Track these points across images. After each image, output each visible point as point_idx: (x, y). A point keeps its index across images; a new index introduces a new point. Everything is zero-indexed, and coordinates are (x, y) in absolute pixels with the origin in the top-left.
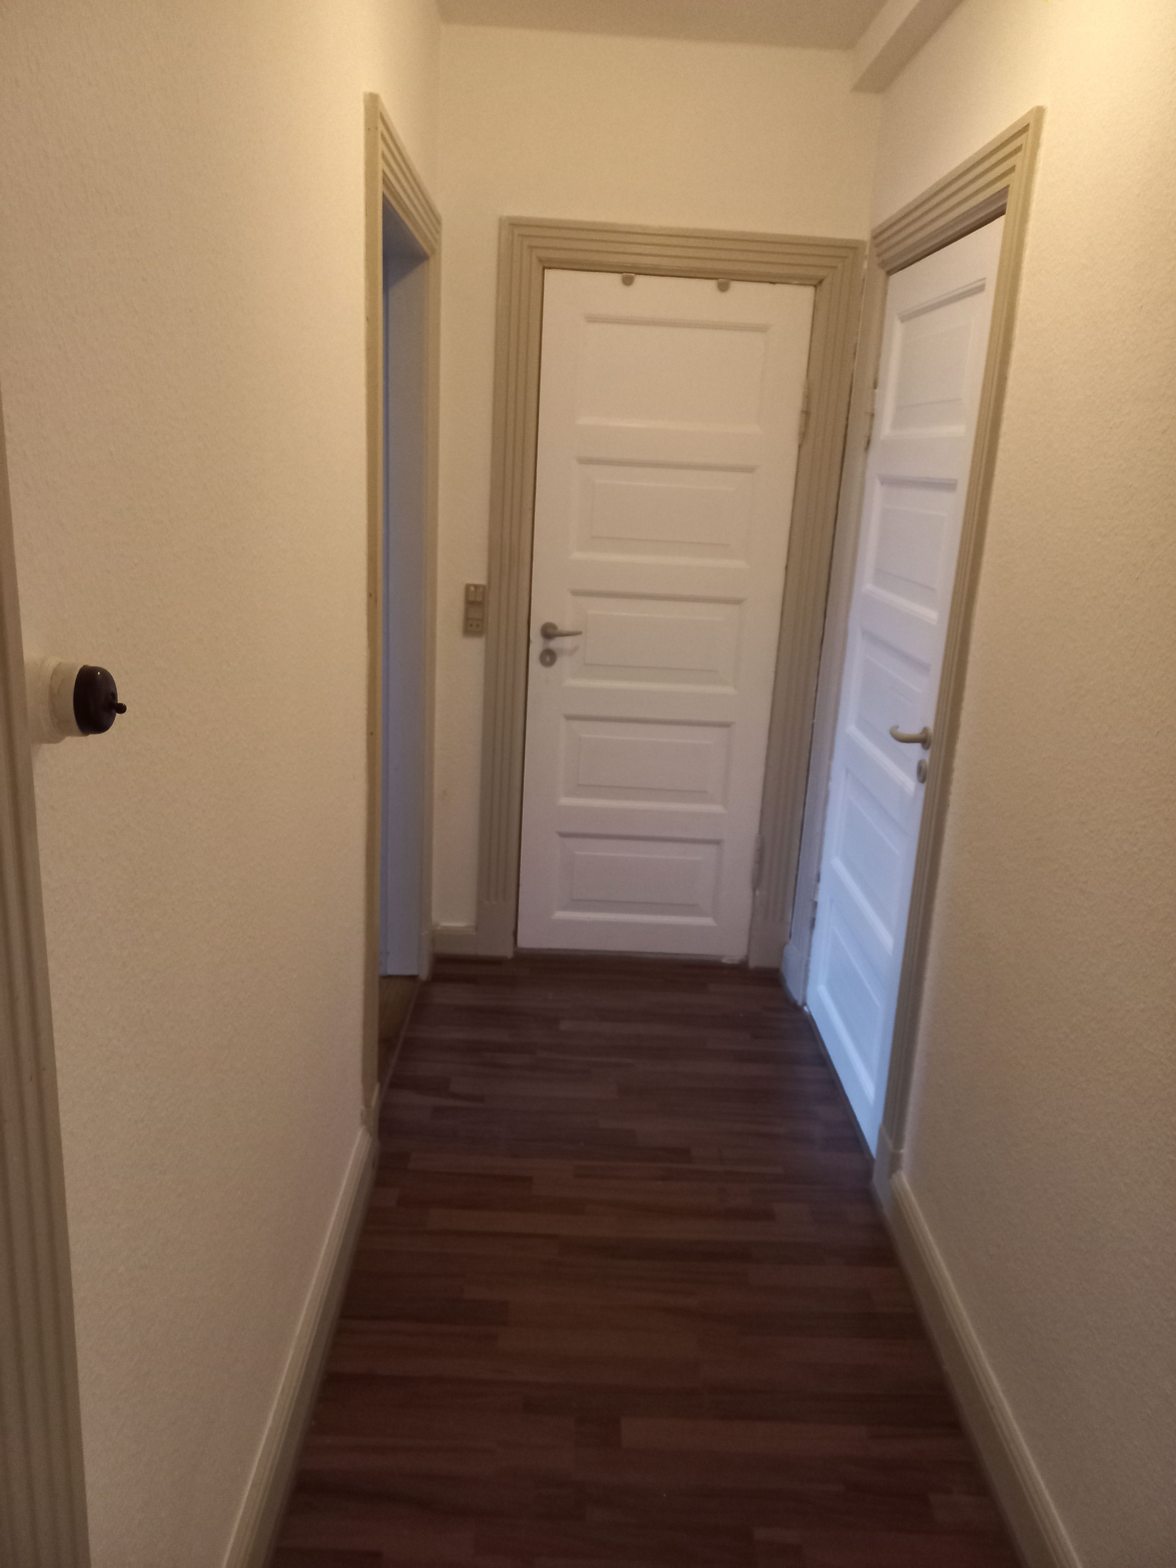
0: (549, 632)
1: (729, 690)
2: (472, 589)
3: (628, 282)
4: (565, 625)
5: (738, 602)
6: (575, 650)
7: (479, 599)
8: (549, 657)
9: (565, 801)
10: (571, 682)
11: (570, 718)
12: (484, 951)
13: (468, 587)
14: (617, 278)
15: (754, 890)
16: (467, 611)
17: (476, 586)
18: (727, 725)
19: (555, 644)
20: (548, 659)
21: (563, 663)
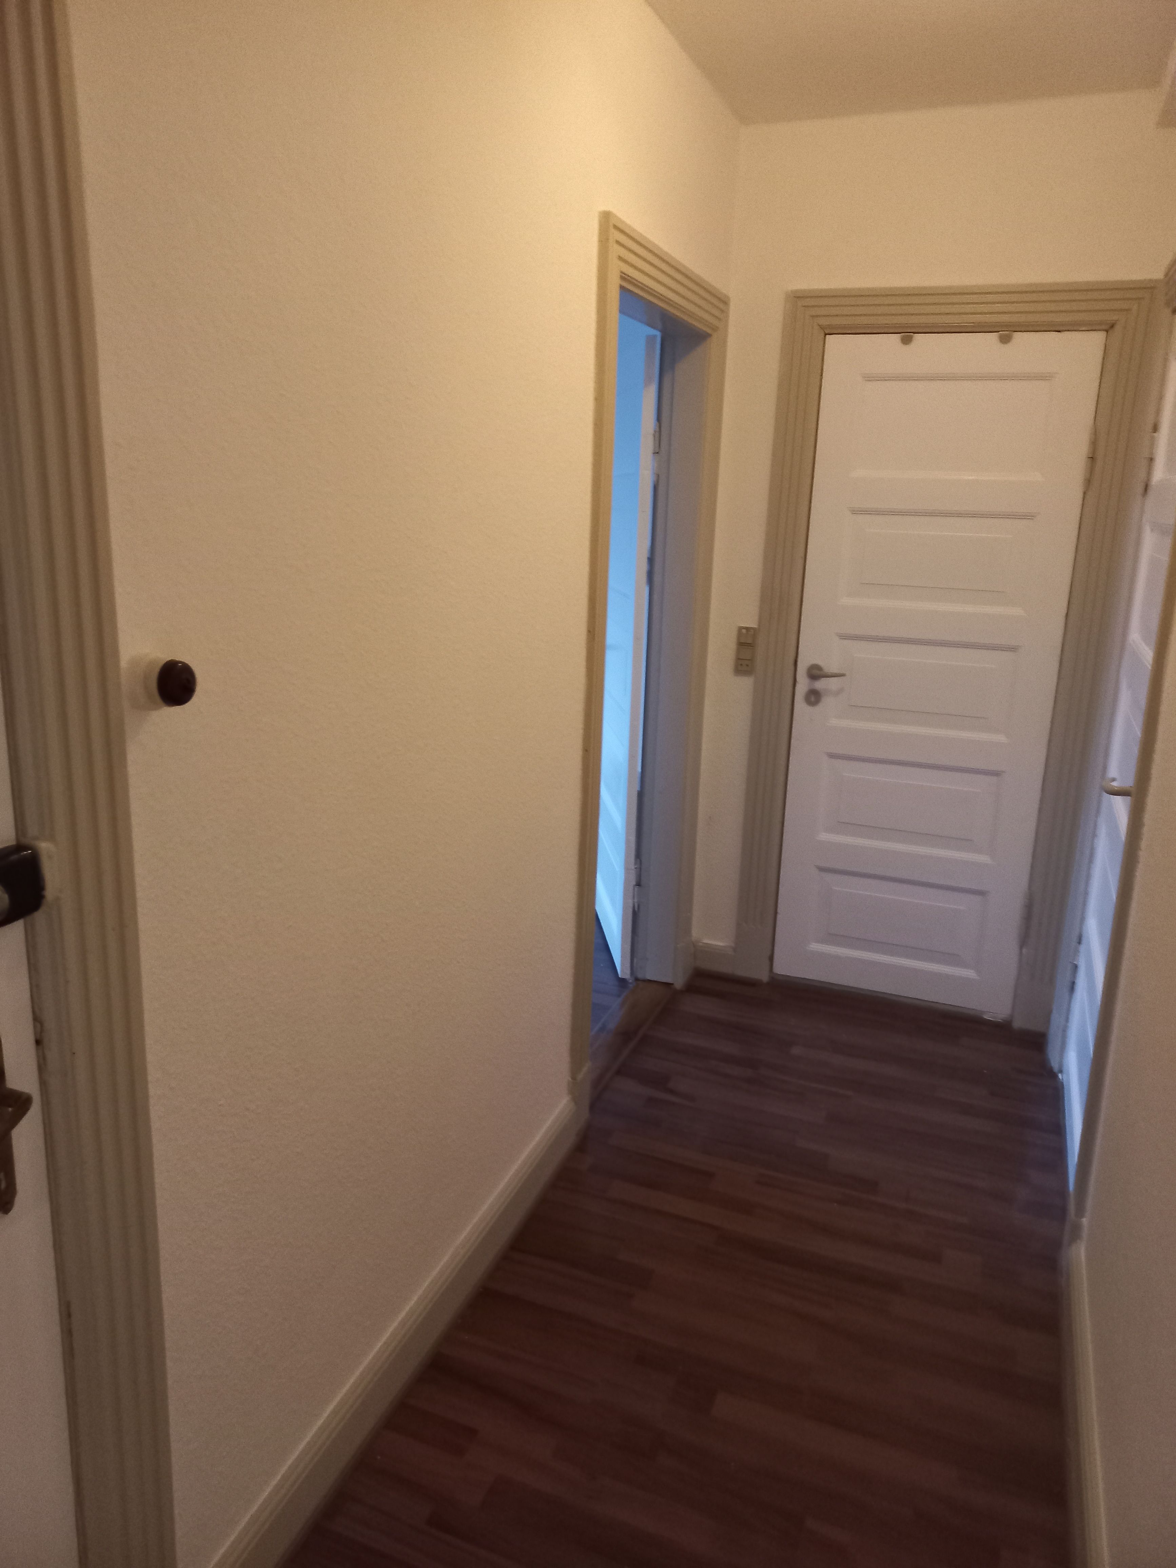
0: (815, 673)
1: (1001, 738)
2: (744, 631)
3: (906, 341)
4: (831, 666)
5: (1013, 649)
6: (840, 691)
7: (749, 641)
8: (814, 697)
9: (824, 836)
10: (834, 722)
11: (832, 756)
12: (741, 972)
13: (740, 628)
14: (896, 338)
15: (1021, 947)
16: (738, 651)
17: (747, 629)
18: (997, 774)
19: (820, 685)
20: (813, 699)
21: (828, 702)
